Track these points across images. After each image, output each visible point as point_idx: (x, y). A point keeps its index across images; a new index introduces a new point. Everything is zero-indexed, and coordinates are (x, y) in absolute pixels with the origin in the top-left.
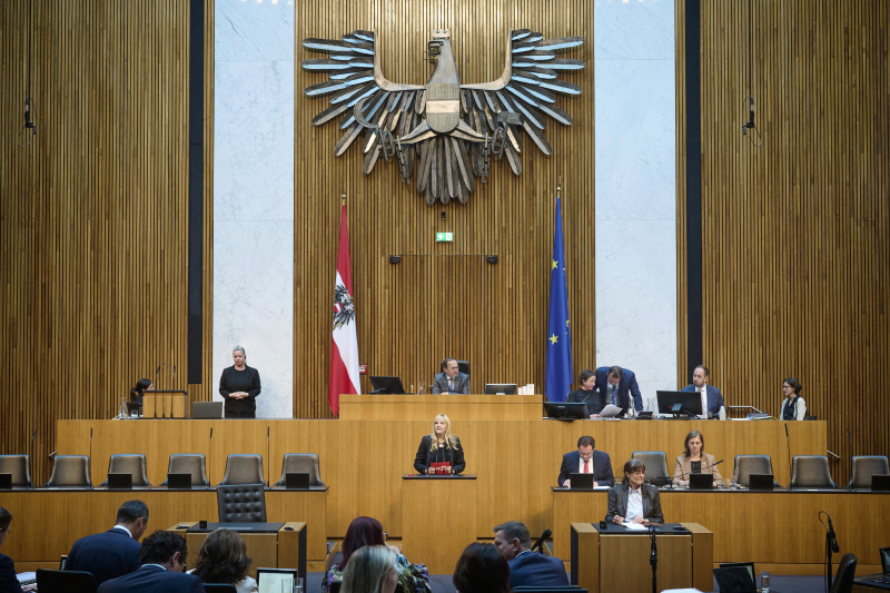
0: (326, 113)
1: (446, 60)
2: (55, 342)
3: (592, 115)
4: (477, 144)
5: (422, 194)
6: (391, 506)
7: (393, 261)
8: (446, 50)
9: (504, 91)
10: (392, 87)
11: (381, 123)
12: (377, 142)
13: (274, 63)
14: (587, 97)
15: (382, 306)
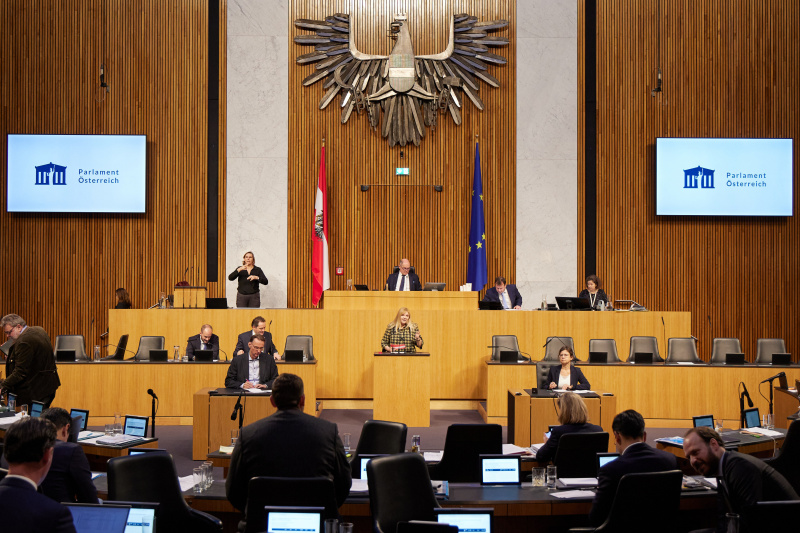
0: (313, 76)
1: (404, 37)
2: (105, 250)
3: (514, 80)
4: (427, 101)
5: (385, 139)
6: (364, 374)
7: (363, 189)
8: (404, 29)
9: (448, 60)
10: (363, 57)
11: (354, 84)
12: (351, 99)
13: (273, 38)
14: (510, 67)
15: (356, 224)
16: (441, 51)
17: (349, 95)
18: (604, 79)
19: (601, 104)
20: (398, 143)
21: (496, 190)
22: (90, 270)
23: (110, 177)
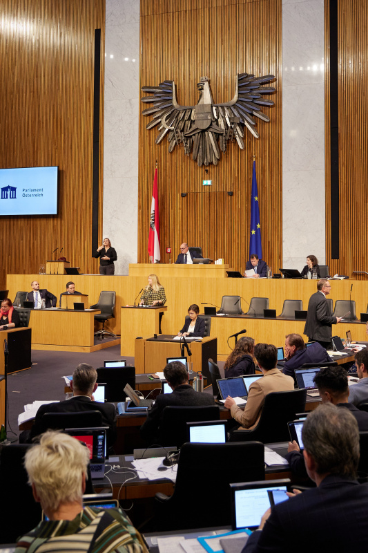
0: (152, 123)
1: (206, 92)
2: (38, 238)
3: (281, 116)
5: (196, 161)
7: (183, 195)
8: (206, 87)
9: (234, 105)
10: (180, 108)
12: (174, 136)
13: (130, 100)
14: (277, 106)
15: (178, 218)
17: (173, 134)
19: (342, 129)
20: (203, 164)
23: (38, 193)
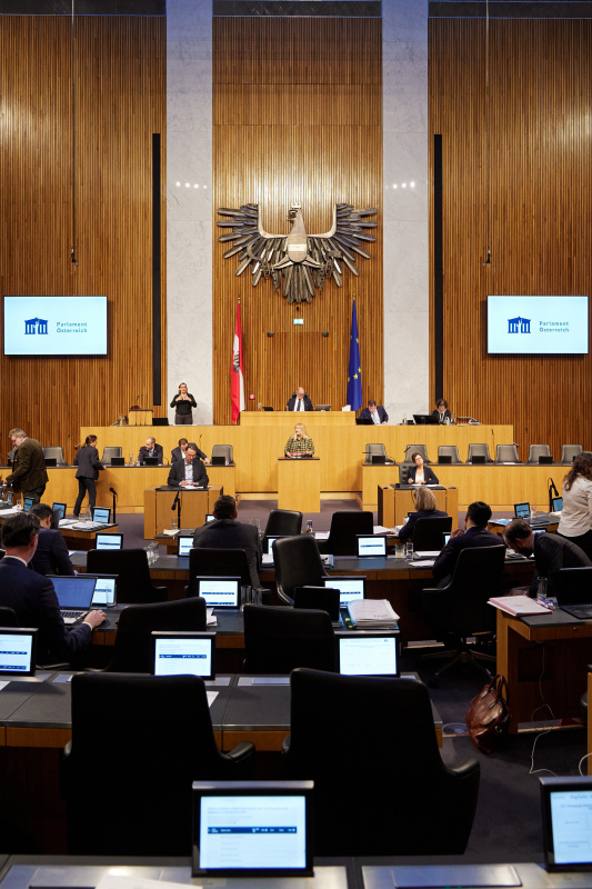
0: (231, 251)
1: (299, 220)
2: (78, 383)
3: (382, 253)
4: (317, 269)
5: (285, 297)
6: (271, 474)
7: (269, 335)
8: (299, 215)
9: (332, 238)
10: (268, 236)
11: (262, 256)
12: (260, 267)
13: (201, 222)
14: (379, 243)
15: (263, 361)
16: (327, 230)
17: (258, 264)
18: (449, 251)
19: (447, 271)
20: (295, 301)
21: (368, 335)
22: (66, 397)
23: (80, 328)
